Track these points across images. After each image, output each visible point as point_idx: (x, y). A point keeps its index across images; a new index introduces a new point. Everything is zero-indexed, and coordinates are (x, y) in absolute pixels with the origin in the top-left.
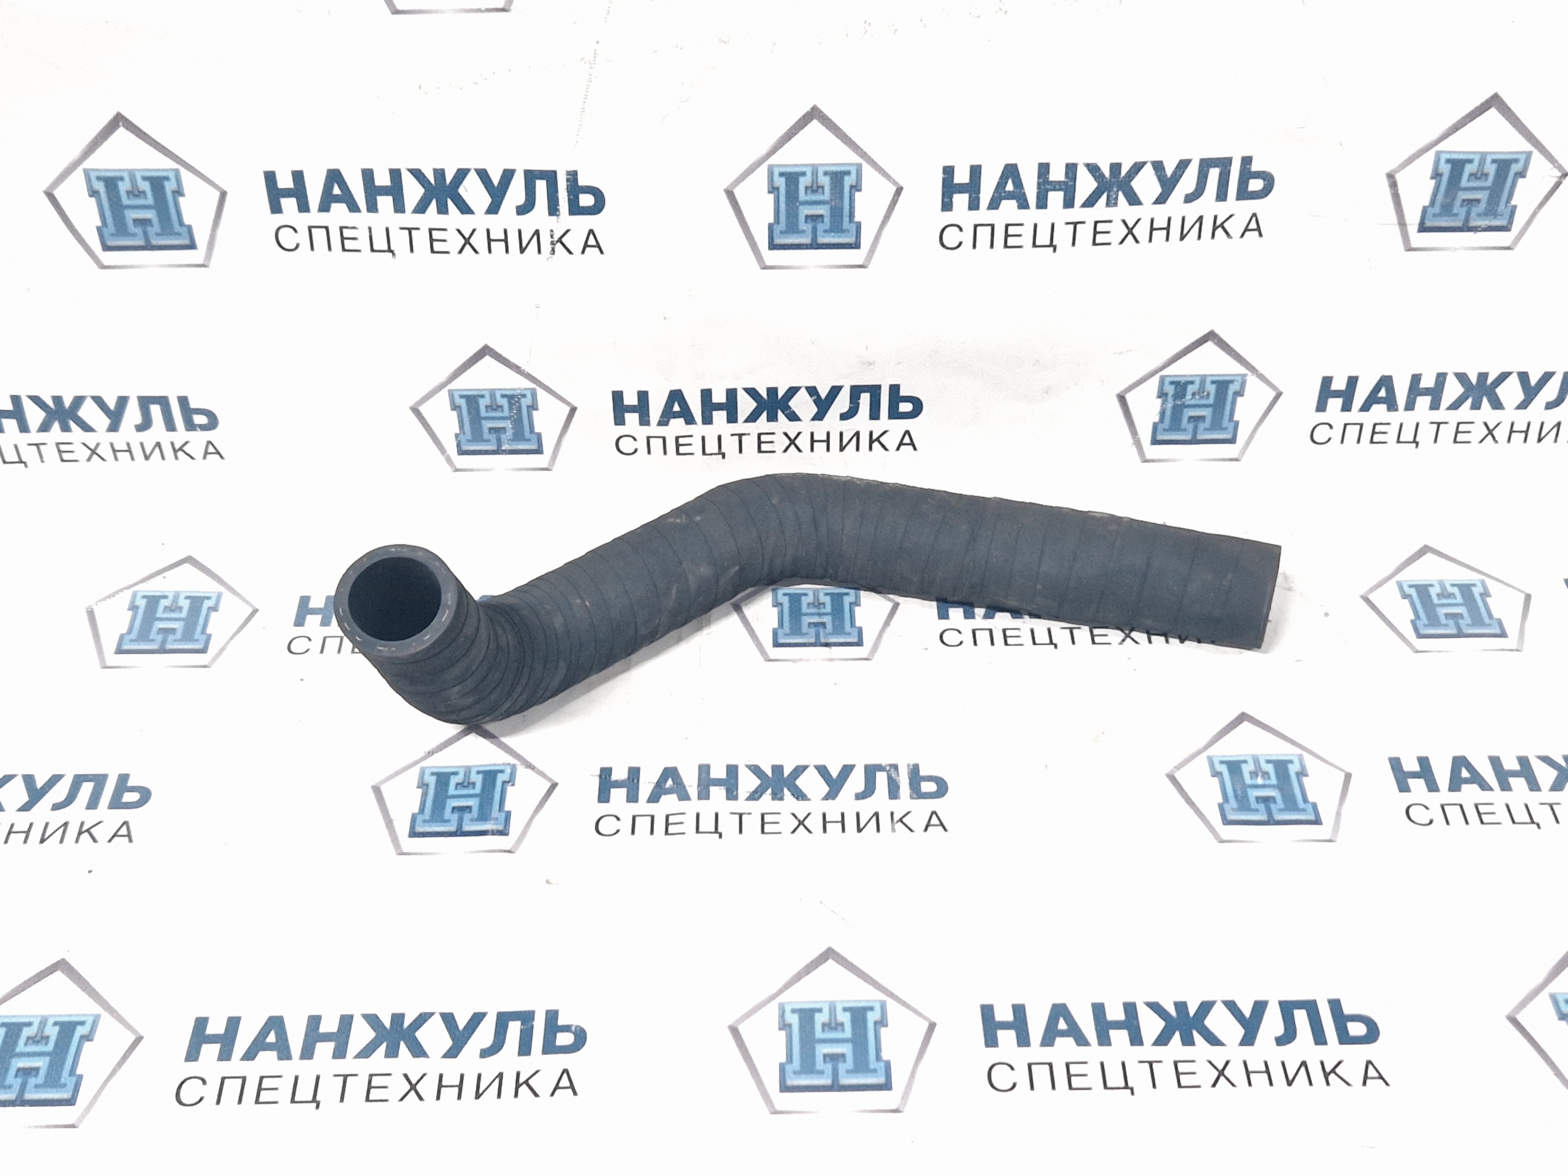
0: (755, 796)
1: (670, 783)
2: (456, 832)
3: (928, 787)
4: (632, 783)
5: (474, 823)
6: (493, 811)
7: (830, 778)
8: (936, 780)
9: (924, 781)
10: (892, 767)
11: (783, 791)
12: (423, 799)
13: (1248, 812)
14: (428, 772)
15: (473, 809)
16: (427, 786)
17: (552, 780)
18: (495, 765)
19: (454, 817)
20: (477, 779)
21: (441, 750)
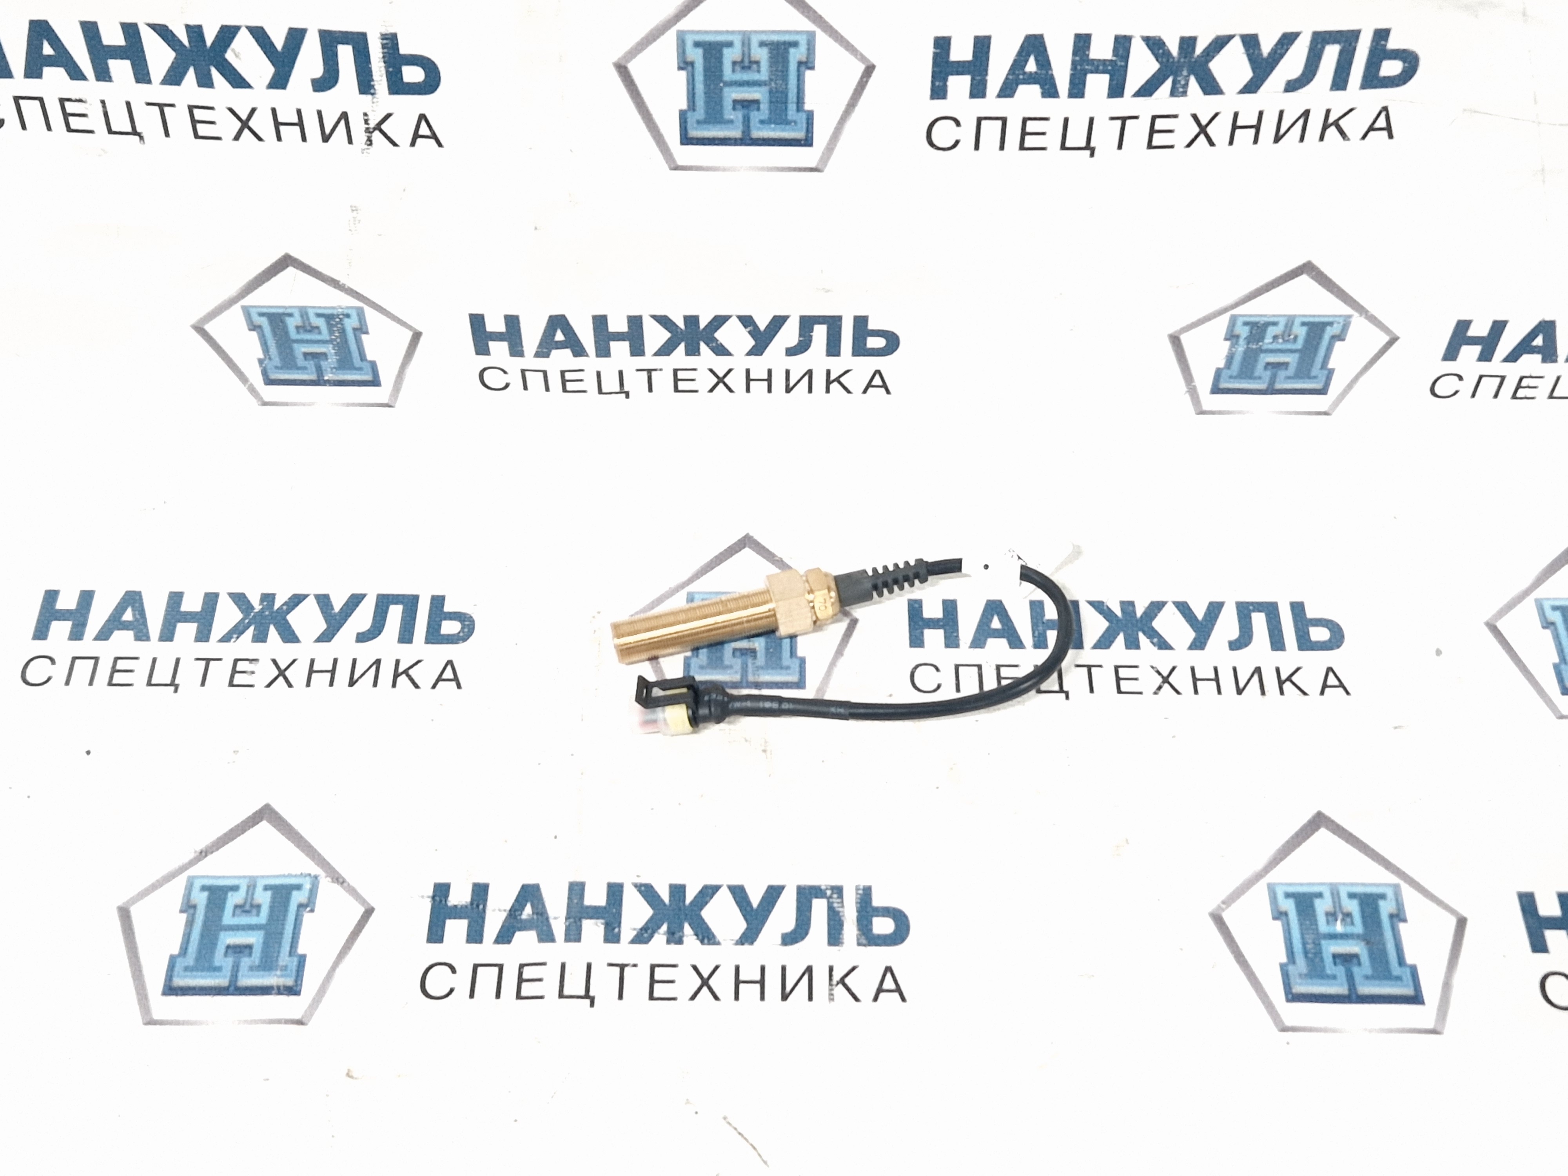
0: (643, 936)
1: (528, 910)
2: (229, 985)
3: (883, 926)
4: (475, 910)
5: (254, 973)
6: (281, 954)
7: (749, 909)
8: (894, 913)
9: (877, 916)
10: (835, 891)
11: (681, 928)
12: (188, 930)
13: (1320, 981)
14: (198, 884)
15: (254, 950)
16: (194, 907)
17: (368, 904)
18: (290, 876)
19: (229, 961)
20: (264, 898)
21: (217, 849)
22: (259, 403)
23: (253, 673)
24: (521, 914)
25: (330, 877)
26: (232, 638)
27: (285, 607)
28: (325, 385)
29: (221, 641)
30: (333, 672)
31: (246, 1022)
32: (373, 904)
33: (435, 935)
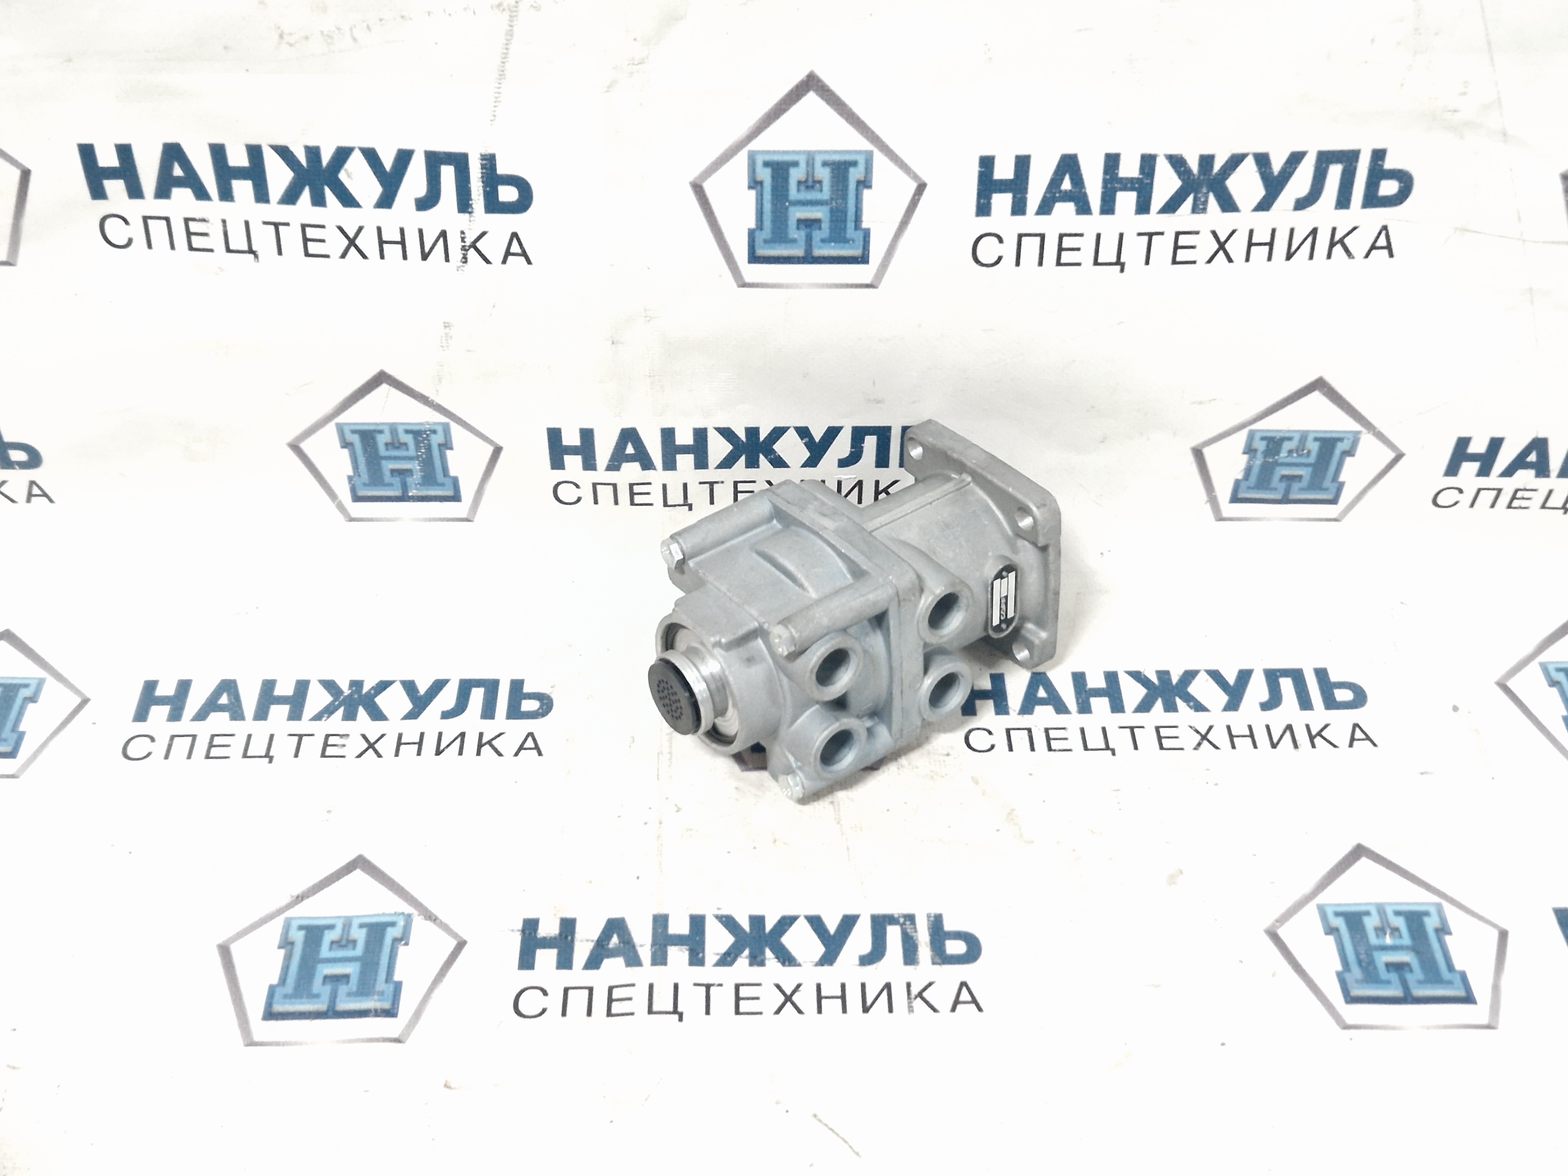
0: (726, 960)
1: (615, 940)
2: (328, 1010)
3: (955, 947)
4: (564, 941)
5: (352, 998)
6: (378, 982)
7: (826, 936)
8: (966, 937)
9: (949, 939)
10: (907, 919)
11: (764, 952)
13: (1377, 986)
15: (351, 978)
16: (292, 944)
17: (460, 937)
18: (384, 915)
19: (326, 991)
20: (359, 935)
21: (314, 894)
22: (347, 519)
23: (344, 746)
24: (608, 944)
25: (423, 915)
26: (323, 717)
27: (373, 692)
28: (409, 501)
29: (312, 720)
30: (420, 744)
31: (344, 1042)
32: (465, 938)
33: (526, 962)
